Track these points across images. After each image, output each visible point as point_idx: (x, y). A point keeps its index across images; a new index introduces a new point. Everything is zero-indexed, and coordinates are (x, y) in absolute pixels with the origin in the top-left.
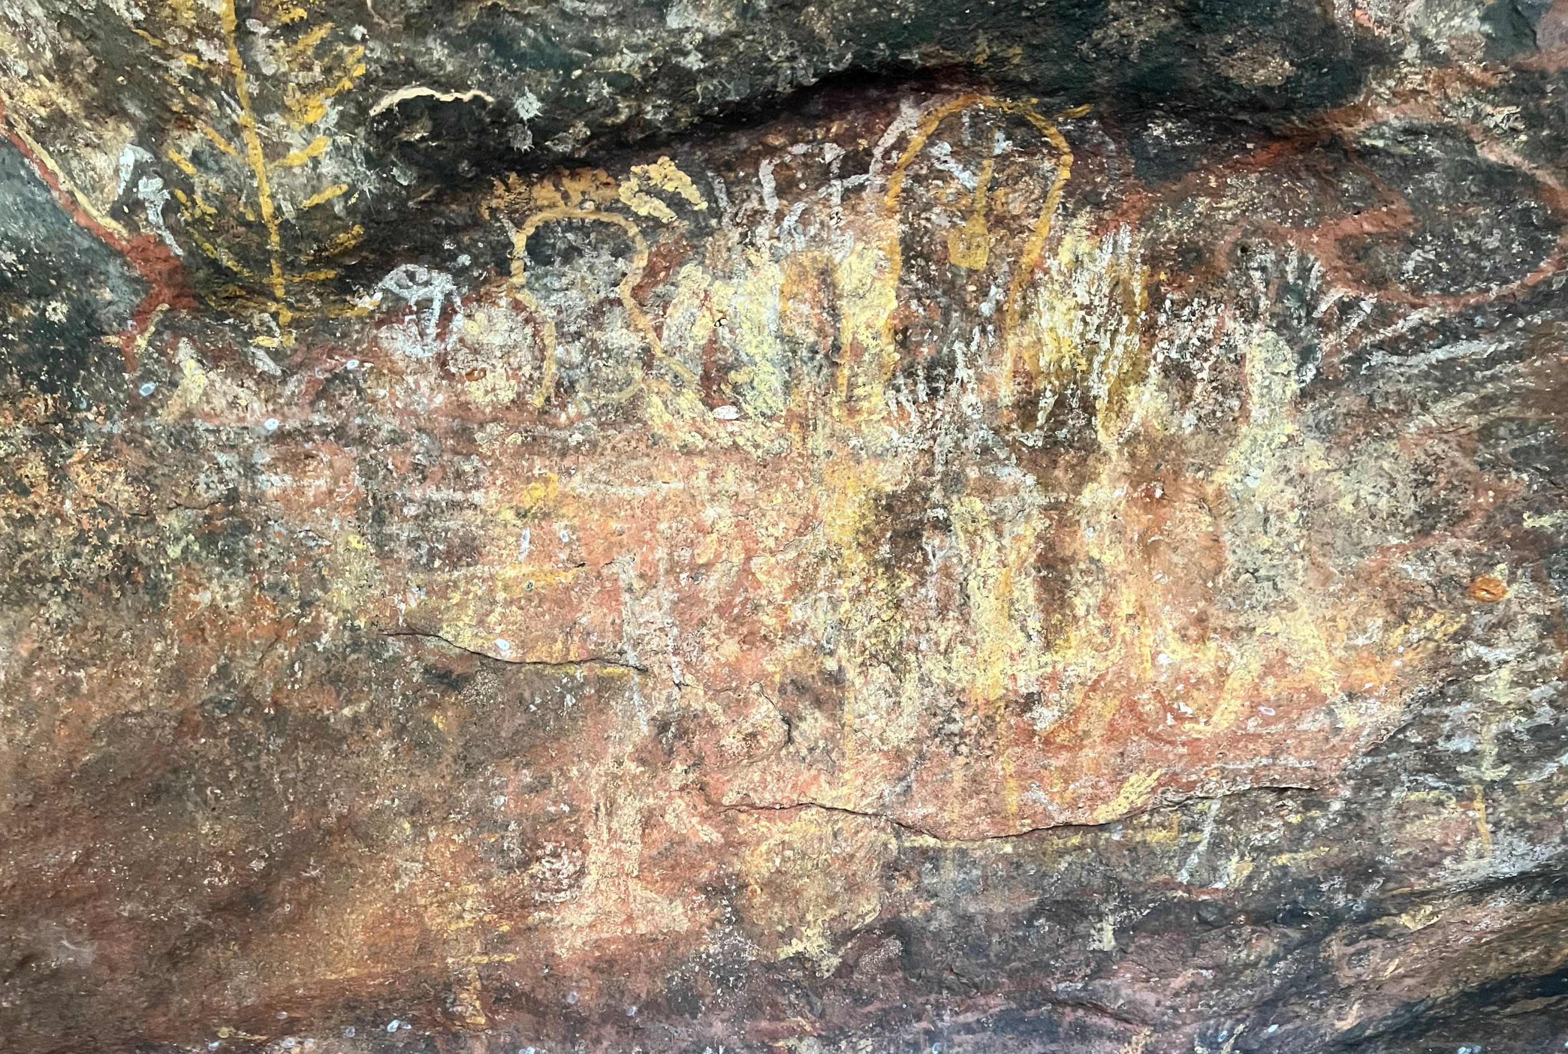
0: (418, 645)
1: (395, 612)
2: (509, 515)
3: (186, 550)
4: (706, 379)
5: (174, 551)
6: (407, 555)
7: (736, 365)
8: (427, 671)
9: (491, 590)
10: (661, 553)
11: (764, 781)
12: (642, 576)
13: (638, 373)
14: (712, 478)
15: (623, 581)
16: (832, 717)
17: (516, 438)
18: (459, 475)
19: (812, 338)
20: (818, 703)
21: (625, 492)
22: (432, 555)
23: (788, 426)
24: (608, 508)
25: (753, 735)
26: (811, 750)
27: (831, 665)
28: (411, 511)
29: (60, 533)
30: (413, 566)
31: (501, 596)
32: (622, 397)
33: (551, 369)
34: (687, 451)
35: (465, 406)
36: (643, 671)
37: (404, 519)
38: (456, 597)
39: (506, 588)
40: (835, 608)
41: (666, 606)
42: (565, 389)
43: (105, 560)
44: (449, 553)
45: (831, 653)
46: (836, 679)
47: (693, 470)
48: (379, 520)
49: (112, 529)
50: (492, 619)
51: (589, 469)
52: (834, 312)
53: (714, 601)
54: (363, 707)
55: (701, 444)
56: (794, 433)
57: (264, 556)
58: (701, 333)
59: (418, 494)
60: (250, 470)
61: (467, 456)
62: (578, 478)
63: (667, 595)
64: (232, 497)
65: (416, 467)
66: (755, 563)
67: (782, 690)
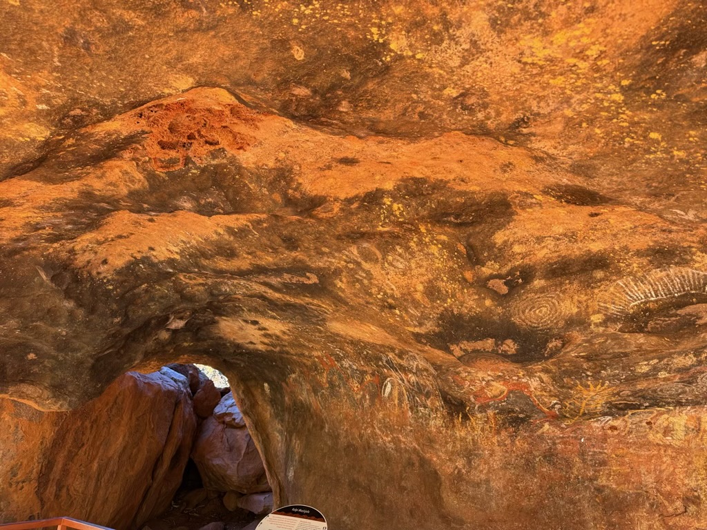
0: (592, 483)
1: (587, 475)
2: (614, 456)
3: (540, 460)
4: (665, 432)
5: (537, 459)
6: (589, 463)
7: (673, 430)
8: (595, 488)
9: (610, 472)
10: (653, 467)
11: (680, 521)
12: (647, 471)
13: (648, 430)
14: (665, 451)
15: (642, 472)
16: (697, 507)
17: (617, 440)
18: (602, 447)
19: (693, 427)
20: (693, 503)
21: (643, 453)
22: (595, 463)
23: (685, 441)
24: (639, 456)
25: (676, 509)
26: (692, 514)
27: (696, 494)
28: (590, 453)
29: (513, 455)
30: (591, 465)
31: (612, 473)
32: (644, 434)
33: (627, 429)
34: (658, 445)
35: (606, 435)
36: (647, 492)
37: (588, 455)
38: (601, 473)
39: (613, 472)
40: (697, 481)
41: (653, 478)
42: (630, 432)
43: (523, 461)
44: (599, 463)
45: (696, 491)
46: (698, 497)
47: (660, 449)
48: (583, 455)
49: (524, 454)
50: (611, 478)
51: (634, 447)
52: (700, 424)
53: (665, 477)
54: (581, 496)
55: (662, 444)
56: (686, 443)
57: (557, 461)
58: (665, 425)
59: (592, 450)
60: (554, 444)
61: (605, 443)
62: (631, 449)
63: (654, 476)
64: (551, 449)
65: (592, 445)
66: (676, 470)
67: (683, 499)
